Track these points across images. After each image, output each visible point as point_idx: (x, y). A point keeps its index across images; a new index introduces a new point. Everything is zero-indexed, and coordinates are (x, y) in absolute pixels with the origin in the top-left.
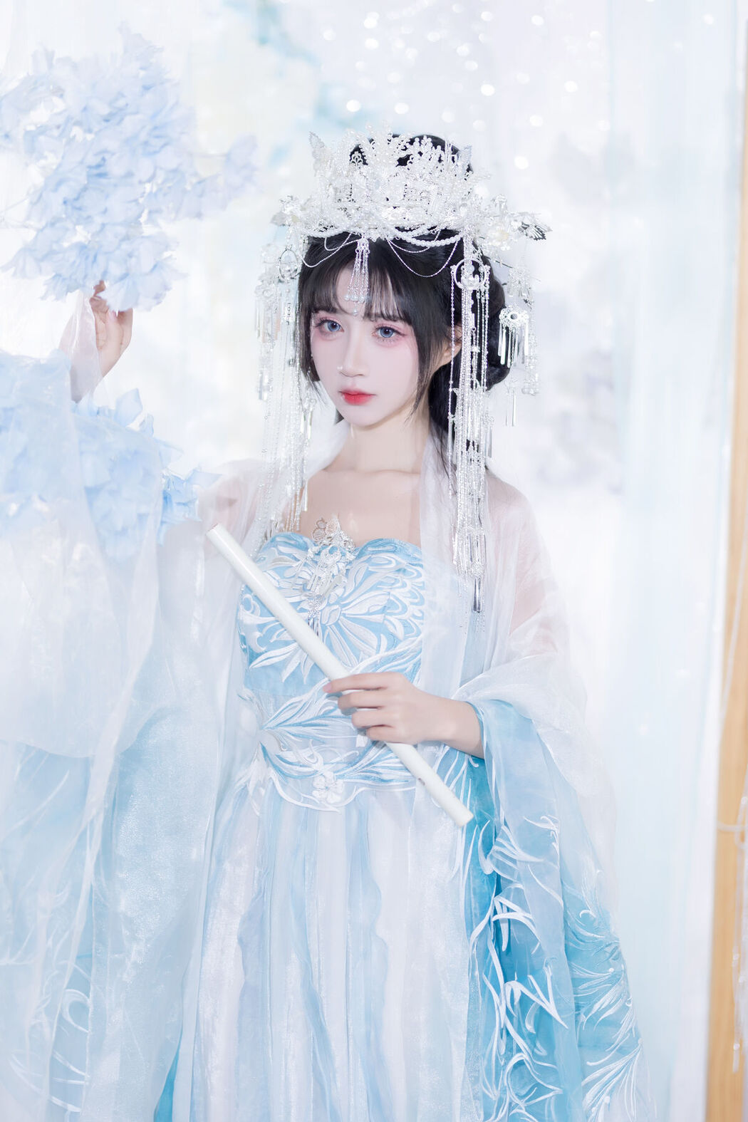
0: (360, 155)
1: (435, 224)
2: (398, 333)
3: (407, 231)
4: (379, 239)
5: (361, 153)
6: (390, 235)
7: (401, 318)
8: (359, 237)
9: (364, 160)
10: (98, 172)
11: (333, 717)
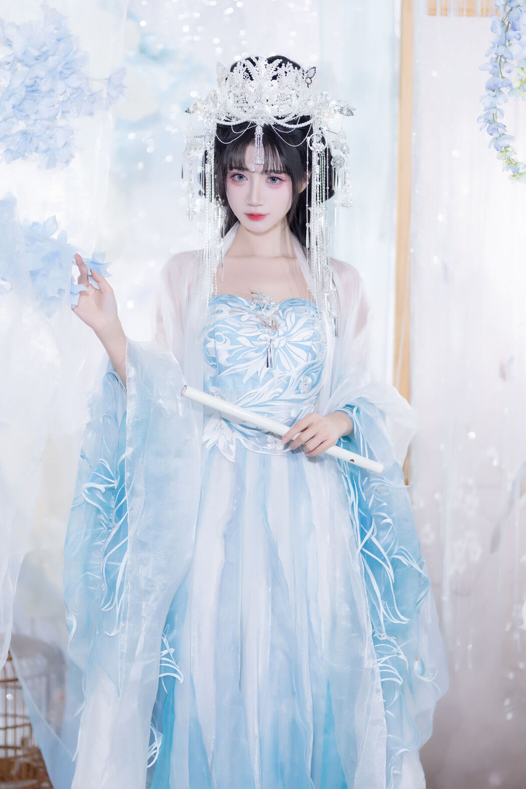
1: (296, 113)
3: (281, 119)
5: (248, 72)
8: (256, 124)
9: (252, 77)
10: (32, 90)
11: (278, 400)
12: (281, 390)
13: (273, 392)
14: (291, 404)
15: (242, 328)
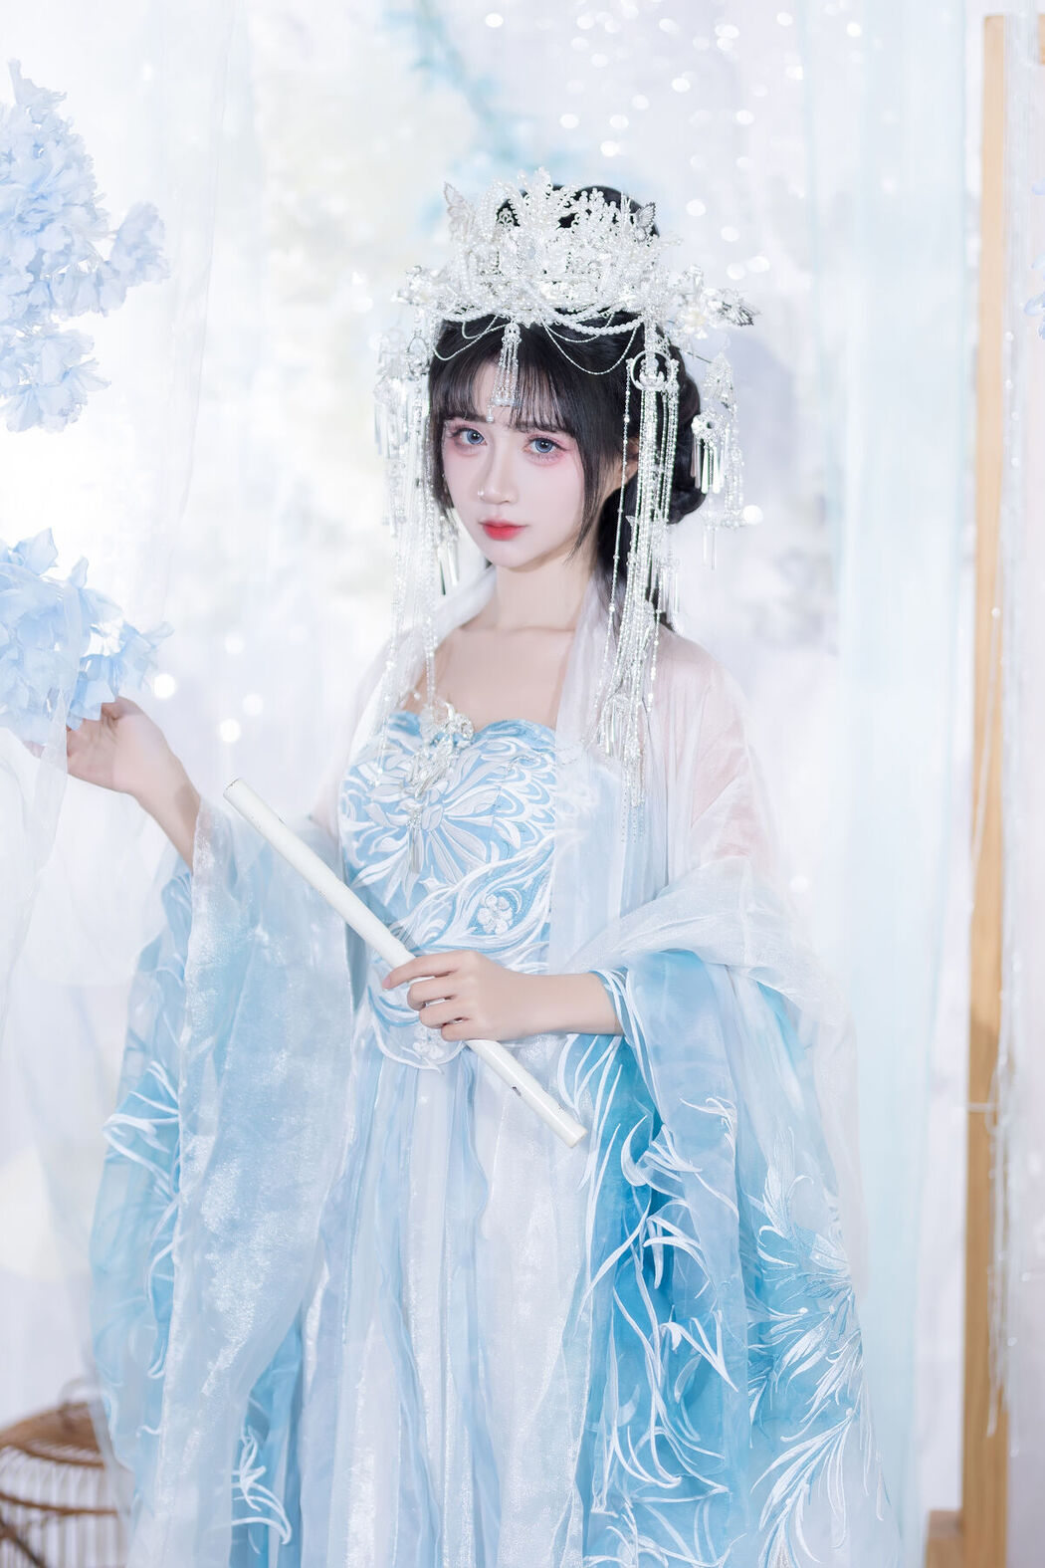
0: (509, 213)
1: (607, 305)
2: (558, 447)
3: (570, 314)
4: (534, 325)
5: (512, 210)
6: (547, 318)
7: (560, 428)
8: (507, 321)
9: (516, 220)
12: (441, 924)
13: (429, 927)
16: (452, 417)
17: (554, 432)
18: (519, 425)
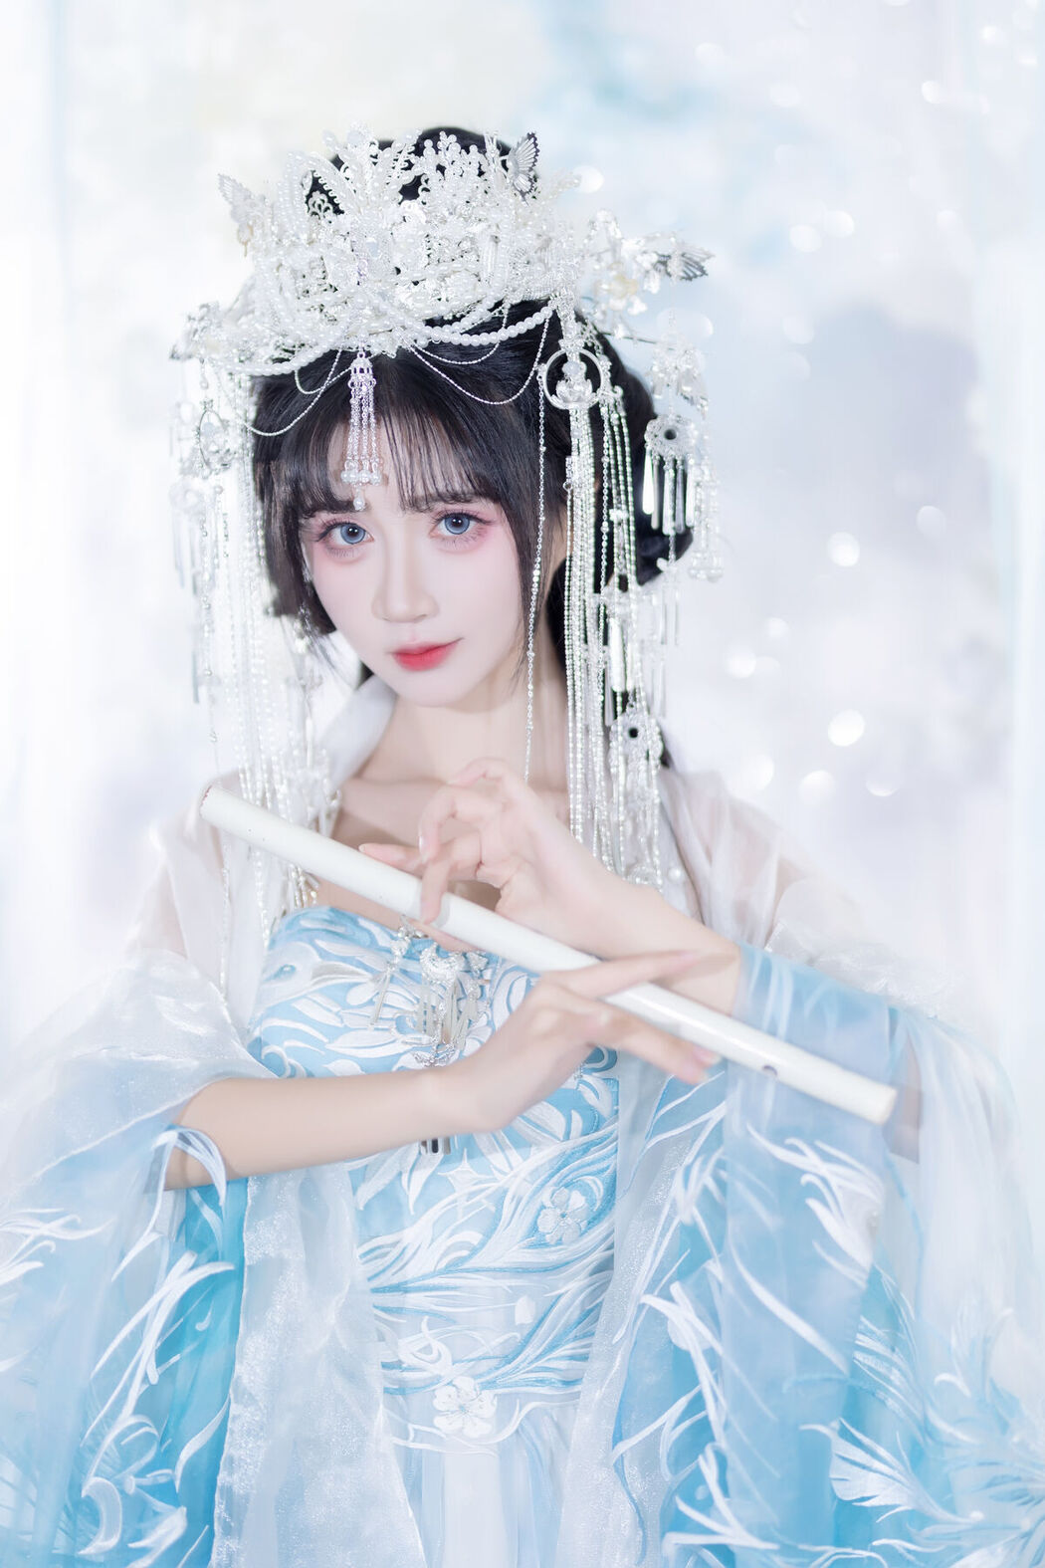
0: (324, 197)
1: (500, 297)
3: (450, 322)
4: (401, 351)
5: (323, 192)
6: (416, 338)
7: (478, 494)
8: (348, 357)
9: (336, 206)
11: (468, 1271)
12: (474, 1237)
13: (450, 1242)
14: (514, 1282)
15: (347, 1029)
16: (311, 512)
17: (468, 501)
18: (414, 504)
